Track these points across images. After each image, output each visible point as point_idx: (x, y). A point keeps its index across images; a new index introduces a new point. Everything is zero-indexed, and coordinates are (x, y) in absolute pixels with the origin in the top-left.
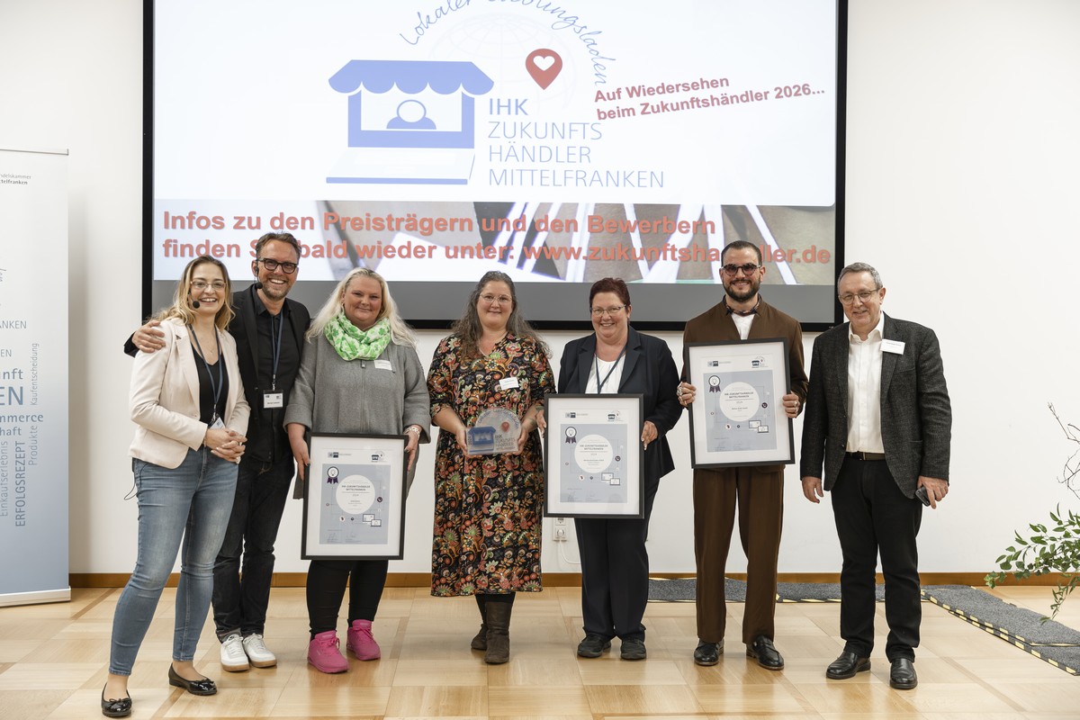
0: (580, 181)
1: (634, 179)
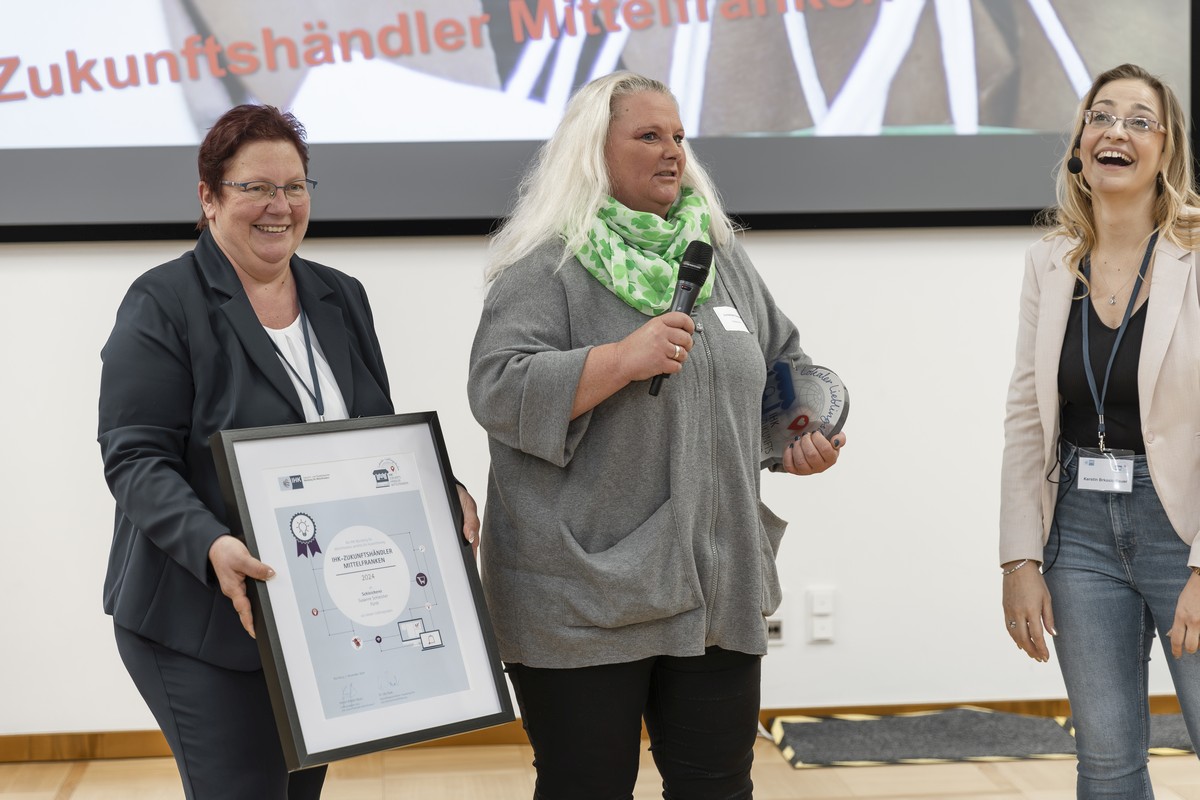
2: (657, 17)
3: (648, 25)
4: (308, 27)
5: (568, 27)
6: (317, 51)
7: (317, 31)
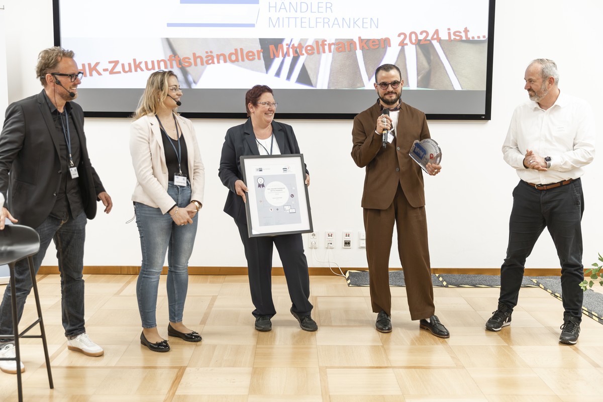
0: (326, 25)
1: (360, 23)
2: (316, 51)
3: (313, 53)
4: (207, 52)
5: (288, 54)
6: (209, 60)
7: (209, 54)
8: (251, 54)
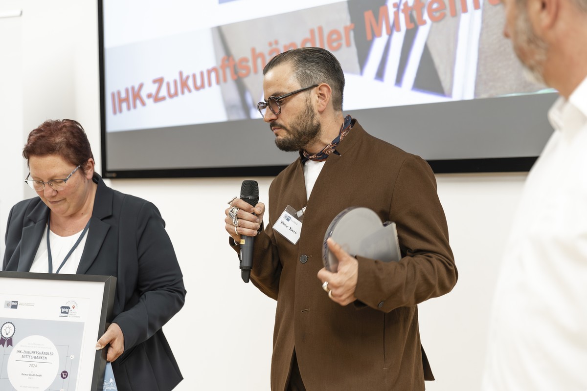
3: (443, 17)
5: (396, 26)
7: (274, 46)
8: (335, 36)
